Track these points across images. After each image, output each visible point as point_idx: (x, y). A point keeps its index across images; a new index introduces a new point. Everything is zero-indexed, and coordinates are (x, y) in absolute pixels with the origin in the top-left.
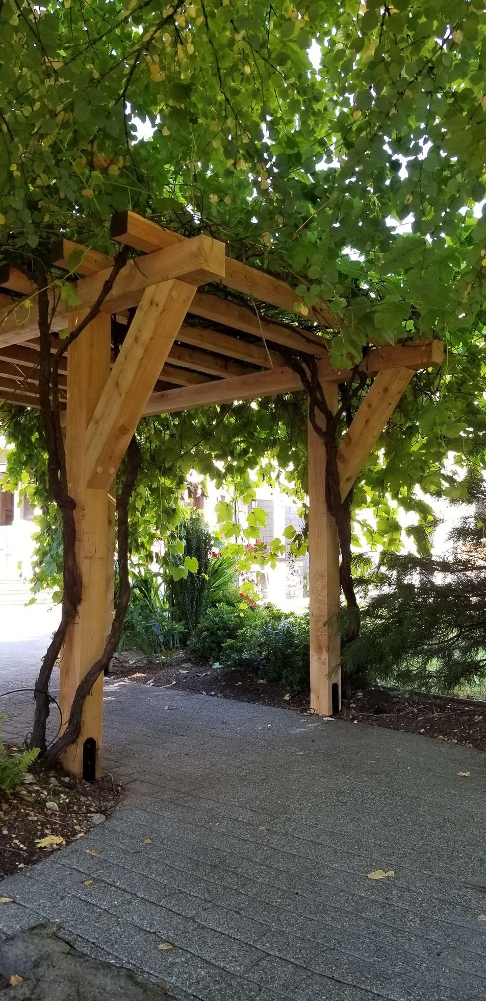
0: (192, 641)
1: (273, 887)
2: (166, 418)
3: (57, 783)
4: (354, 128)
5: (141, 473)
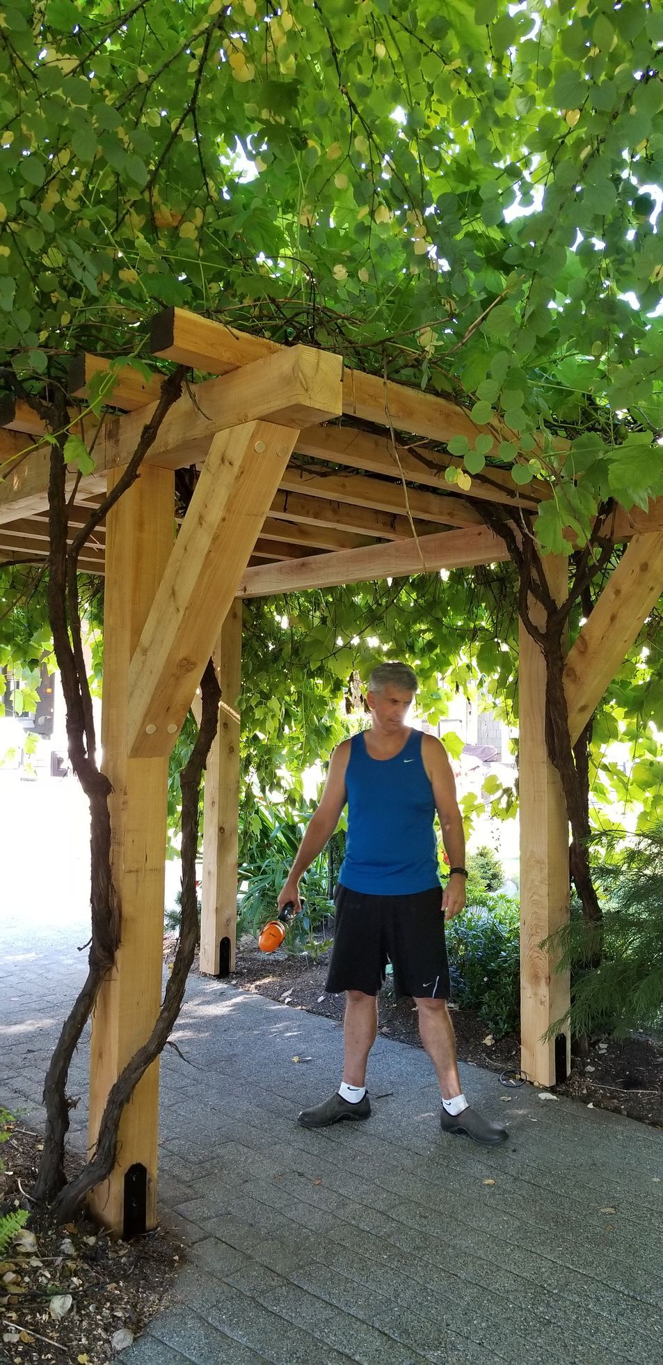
3: (72, 1250)
4: (569, 141)
5: (279, 673)
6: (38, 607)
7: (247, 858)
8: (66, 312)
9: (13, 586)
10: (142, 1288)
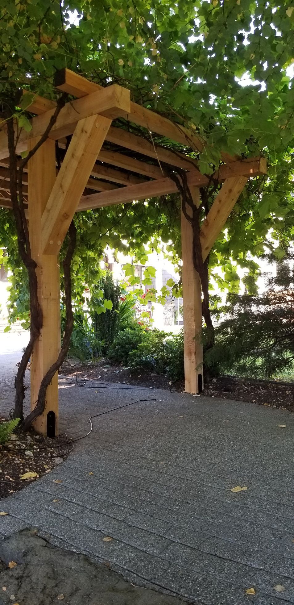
0: (110, 352)
1: (172, 499)
2: (90, 213)
3: (31, 439)
4: (213, 13)
8: (11, 72)
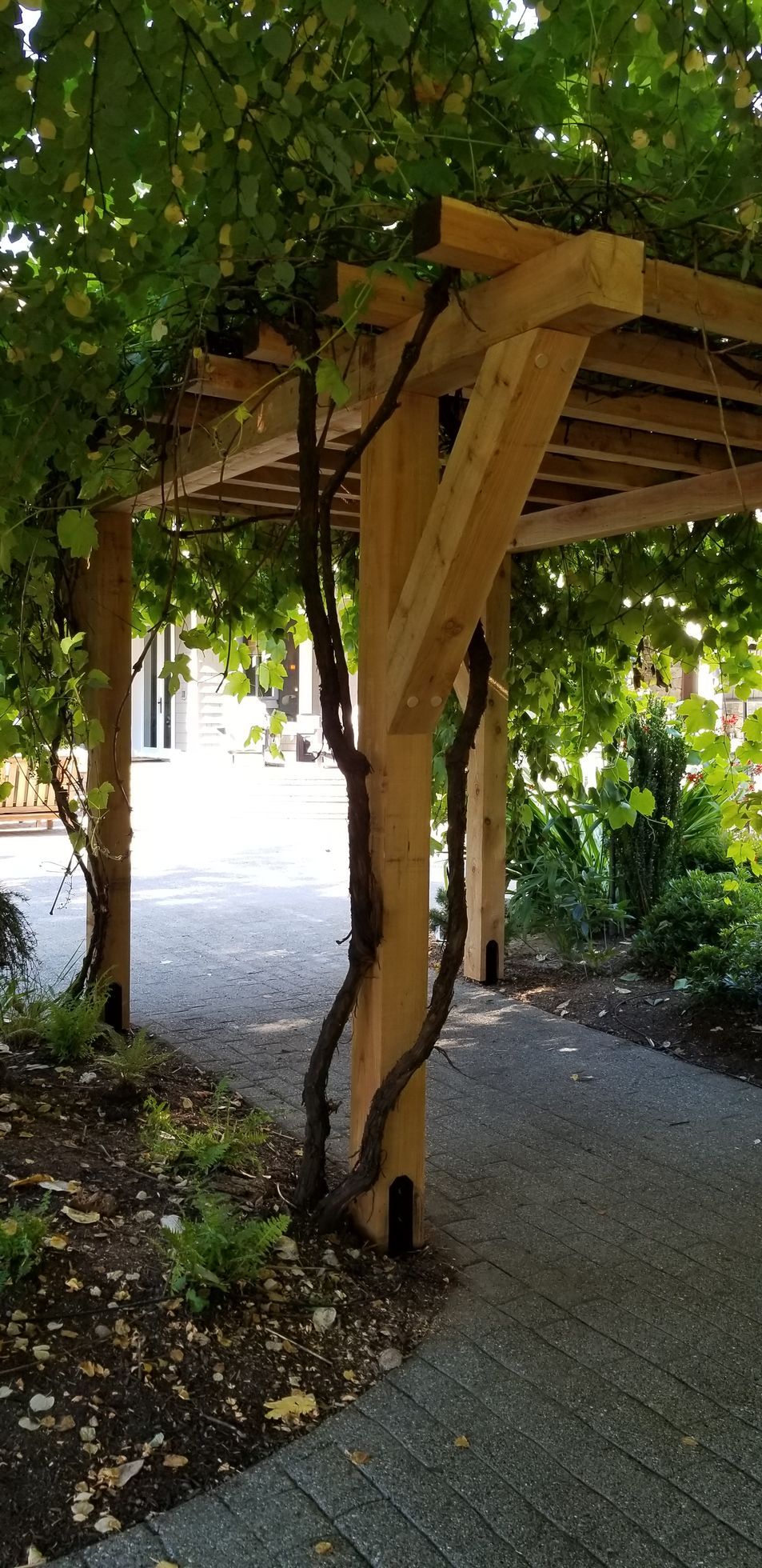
3: (335, 1261)
5: (554, 641)
6: (283, 569)
7: (517, 855)
8: (314, 214)
9: (256, 547)
10: (410, 1308)
